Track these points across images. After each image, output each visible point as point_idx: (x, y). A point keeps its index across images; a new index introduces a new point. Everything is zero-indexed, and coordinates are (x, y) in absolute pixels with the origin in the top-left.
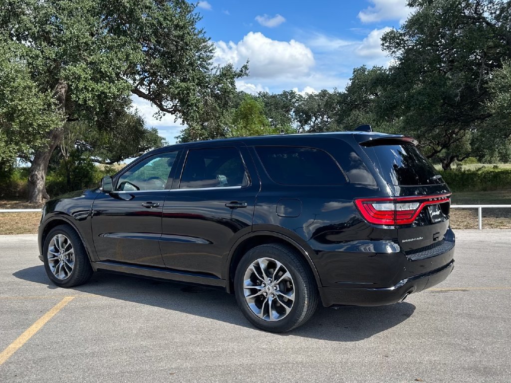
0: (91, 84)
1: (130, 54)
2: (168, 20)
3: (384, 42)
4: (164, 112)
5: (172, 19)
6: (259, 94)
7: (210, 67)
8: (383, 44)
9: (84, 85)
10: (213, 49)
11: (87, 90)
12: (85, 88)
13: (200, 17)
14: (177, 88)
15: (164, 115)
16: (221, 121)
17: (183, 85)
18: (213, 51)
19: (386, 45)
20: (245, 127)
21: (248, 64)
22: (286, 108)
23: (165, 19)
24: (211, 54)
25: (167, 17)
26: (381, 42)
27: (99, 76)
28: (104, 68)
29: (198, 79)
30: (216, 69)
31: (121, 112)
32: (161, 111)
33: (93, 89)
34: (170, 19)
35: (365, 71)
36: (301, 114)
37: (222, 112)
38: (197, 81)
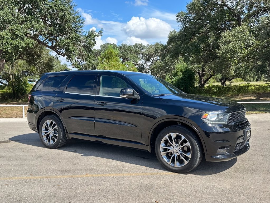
0: (10, 41)
1: (34, 25)
2: (57, 7)
3: (178, 18)
4: (60, 55)
5: (59, 6)
6: (122, 45)
7: (82, 31)
8: (177, 19)
9: (6, 41)
10: (83, 22)
11: (8, 44)
12: (7, 43)
13: (76, 4)
14: (62, 43)
15: (59, 57)
16: (88, 60)
17: (66, 41)
18: (83, 23)
19: (179, 19)
20: (107, 63)
21: (102, 30)
22: (137, 53)
23: (55, 6)
24: (82, 24)
25: (56, 5)
26: (176, 18)
27: (15, 36)
28: (17, 32)
29: (75, 38)
30: (85, 32)
31: (40, 56)
32: (58, 55)
33: (11, 44)
34: (58, 6)
35: (175, 33)
36: (146, 55)
37: (88, 55)
38: (74, 39)
